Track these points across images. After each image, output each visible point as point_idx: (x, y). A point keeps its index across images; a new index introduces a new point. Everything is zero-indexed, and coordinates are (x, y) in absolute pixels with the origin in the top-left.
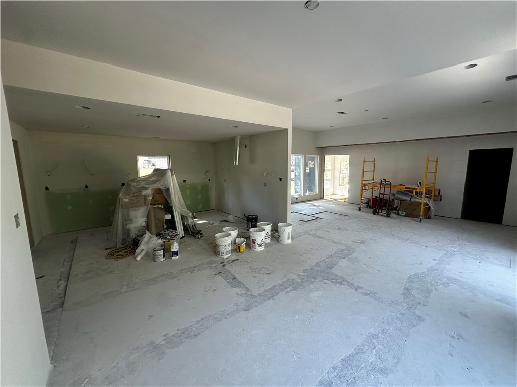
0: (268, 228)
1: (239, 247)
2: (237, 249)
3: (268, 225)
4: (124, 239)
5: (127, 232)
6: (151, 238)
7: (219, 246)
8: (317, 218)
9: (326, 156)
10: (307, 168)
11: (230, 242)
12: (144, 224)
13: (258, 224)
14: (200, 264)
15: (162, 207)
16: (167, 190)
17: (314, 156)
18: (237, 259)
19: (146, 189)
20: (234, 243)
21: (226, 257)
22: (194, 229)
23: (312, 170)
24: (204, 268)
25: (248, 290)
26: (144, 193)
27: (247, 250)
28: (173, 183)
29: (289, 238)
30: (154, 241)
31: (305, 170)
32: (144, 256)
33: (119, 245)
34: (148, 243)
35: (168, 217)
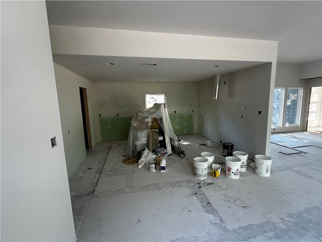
0: (244, 158)
1: (215, 172)
2: (212, 173)
3: (244, 155)
4: (133, 151)
5: (135, 146)
6: (149, 153)
7: (197, 169)
8: (301, 152)
9: (312, 88)
10: (288, 101)
11: (207, 167)
12: (145, 142)
13: (234, 152)
14: (180, 181)
15: (157, 131)
16: (161, 119)
17: (298, 88)
18: (212, 184)
19: (147, 118)
20: (210, 167)
21: (202, 179)
22: (179, 149)
23: (294, 103)
24: (183, 186)
25: (222, 220)
26: (146, 120)
27: (222, 176)
28: (165, 114)
29: (267, 171)
30: (150, 156)
31: (285, 102)
32: (144, 166)
33: (130, 155)
34: (146, 156)
35: (161, 138)
